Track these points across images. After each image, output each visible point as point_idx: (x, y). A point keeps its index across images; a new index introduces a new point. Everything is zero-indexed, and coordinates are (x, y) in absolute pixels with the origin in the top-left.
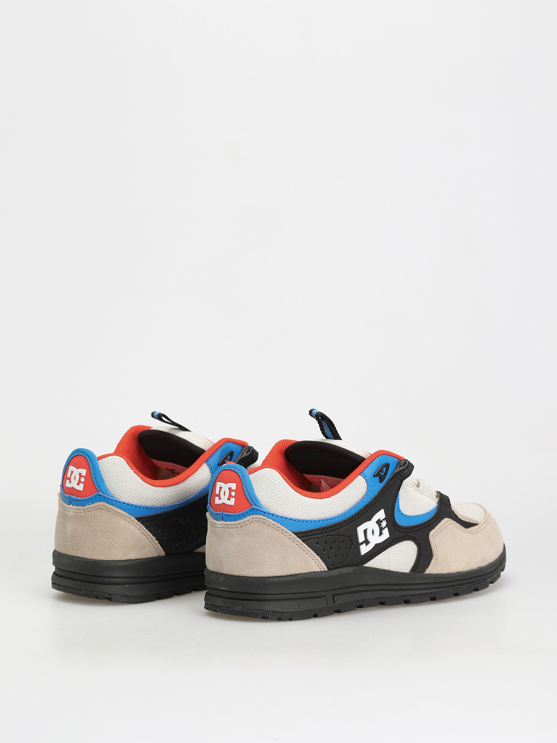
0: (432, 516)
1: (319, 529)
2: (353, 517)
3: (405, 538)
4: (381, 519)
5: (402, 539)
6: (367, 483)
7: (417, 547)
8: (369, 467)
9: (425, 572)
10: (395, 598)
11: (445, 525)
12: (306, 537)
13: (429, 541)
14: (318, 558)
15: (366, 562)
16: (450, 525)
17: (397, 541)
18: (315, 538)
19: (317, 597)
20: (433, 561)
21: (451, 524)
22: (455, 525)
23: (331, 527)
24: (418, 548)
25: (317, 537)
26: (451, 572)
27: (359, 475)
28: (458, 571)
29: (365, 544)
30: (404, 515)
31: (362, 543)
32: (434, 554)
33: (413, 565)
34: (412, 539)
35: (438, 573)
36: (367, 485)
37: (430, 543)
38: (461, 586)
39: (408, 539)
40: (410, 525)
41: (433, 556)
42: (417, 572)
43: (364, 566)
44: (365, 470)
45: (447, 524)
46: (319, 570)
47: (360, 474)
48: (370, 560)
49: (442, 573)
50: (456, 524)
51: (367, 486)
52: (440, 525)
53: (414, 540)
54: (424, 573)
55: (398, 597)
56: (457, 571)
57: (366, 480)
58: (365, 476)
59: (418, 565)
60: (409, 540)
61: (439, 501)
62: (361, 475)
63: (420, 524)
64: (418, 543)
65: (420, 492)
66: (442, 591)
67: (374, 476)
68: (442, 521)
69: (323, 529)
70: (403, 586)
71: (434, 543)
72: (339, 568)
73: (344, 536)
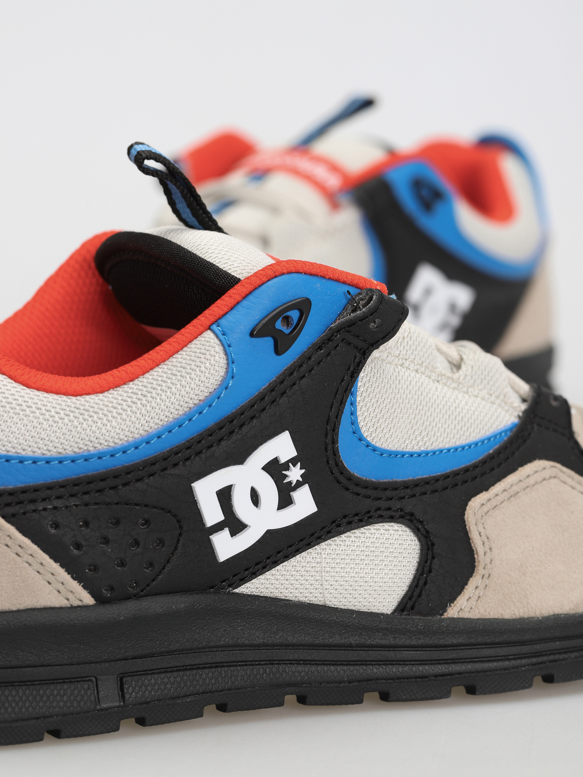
0: (486, 453)
1: (63, 485)
2: (176, 451)
3: (381, 516)
4: (283, 460)
5: (370, 517)
6: (226, 354)
7: (420, 540)
8: (239, 307)
9: (445, 614)
10: (337, 685)
11: (531, 481)
12: (17, 507)
13: (466, 526)
14: (55, 567)
15: (244, 580)
16: (552, 481)
17: (350, 523)
18: (45, 509)
19: (64, 681)
20: (473, 582)
21: (555, 477)
22: (569, 481)
23: (103, 477)
24: (422, 545)
25: (55, 508)
26: (532, 614)
27: (207, 330)
28: (557, 612)
29: (226, 531)
30: (375, 449)
31: (218, 528)
32: (479, 562)
33: (403, 593)
34: (402, 517)
35: (488, 617)
36: (227, 360)
37: (468, 530)
38: (561, 657)
39: (391, 519)
40: (399, 480)
41: (476, 569)
42: (417, 614)
43: (237, 591)
44: (228, 316)
45: (538, 477)
46: (64, 603)
47: (209, 328)
48: (254, 575)
49: (500, 617)
50: (573, 479)
51: (228, 364)
52: (511, 479)
53: (411, 521)
54: (443, 615)
55: (350, 682)
56: (551, 613)
57: (223, 345)
58: (223, 334)
59: (421, 592)
60: (394, 522)
61: (525, 412)
62: (211, 330)
63: (438, 476)
64: (422, 530)
65: (454, 385)
66: (497, 670)
67: (252, 335)
68: (520, 469)
69: (76, 483)
70: (370, 652)
71: (483, 531)
72: (137, 597)
73: (146, 506)
